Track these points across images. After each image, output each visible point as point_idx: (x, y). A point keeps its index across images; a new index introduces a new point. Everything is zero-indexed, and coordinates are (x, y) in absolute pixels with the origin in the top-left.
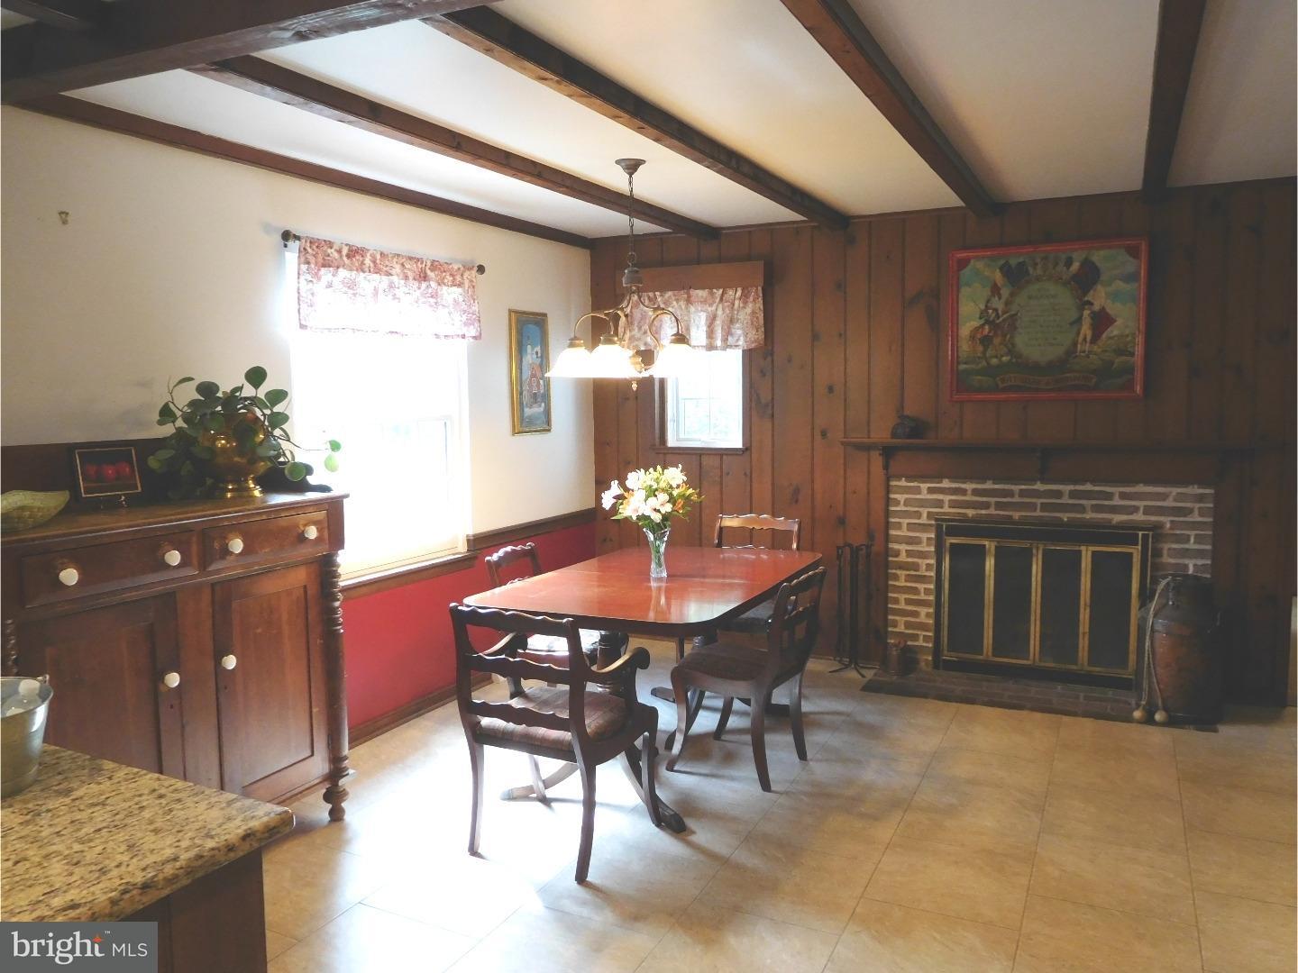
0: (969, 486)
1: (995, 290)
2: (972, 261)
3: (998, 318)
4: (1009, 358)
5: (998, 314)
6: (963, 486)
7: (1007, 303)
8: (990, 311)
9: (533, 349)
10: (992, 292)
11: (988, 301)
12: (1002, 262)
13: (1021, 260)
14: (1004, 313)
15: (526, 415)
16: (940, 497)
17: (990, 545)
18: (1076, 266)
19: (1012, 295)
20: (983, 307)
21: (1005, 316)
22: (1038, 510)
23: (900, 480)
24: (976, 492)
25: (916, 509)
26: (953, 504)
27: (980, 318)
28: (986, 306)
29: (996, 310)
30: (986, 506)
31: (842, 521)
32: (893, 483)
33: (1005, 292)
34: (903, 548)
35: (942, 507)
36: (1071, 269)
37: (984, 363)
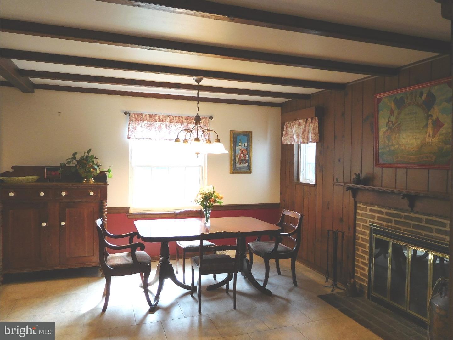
0: (384, 210)
1: (392, 112)
2: (383, 99)
3: (393, 126)
4: (398, 146)
5: (393, 124)
6: (382, 210)
7: (397, 118)
8: (390, 123)
9: (242, 144)
10: (391, 113)
11: (389, 117)
12: (394, 98)
13: (401, 96)
14: (395, 123)
15: (237, 167)
16: (374, 214)
17: (391, 242)
18: (425, 95)
19: (399, 114)
20: (387, 121)
21: (396, 124)
22: (412, 227)
23: (360, 204)
24: (387, 214)
25: (365, 219)
26: (379, 218)
27: (387, 126)
28: (389, 120)
29: (392, 122)
30: (390, 221)
31: (341, 220)
32: (358, 205)
33: (396, 113)
34: (360, 236)
35: (374, 219)
36: (422, 98)
37: (388, 149)
